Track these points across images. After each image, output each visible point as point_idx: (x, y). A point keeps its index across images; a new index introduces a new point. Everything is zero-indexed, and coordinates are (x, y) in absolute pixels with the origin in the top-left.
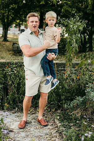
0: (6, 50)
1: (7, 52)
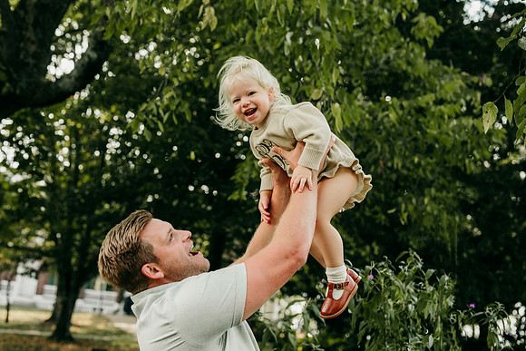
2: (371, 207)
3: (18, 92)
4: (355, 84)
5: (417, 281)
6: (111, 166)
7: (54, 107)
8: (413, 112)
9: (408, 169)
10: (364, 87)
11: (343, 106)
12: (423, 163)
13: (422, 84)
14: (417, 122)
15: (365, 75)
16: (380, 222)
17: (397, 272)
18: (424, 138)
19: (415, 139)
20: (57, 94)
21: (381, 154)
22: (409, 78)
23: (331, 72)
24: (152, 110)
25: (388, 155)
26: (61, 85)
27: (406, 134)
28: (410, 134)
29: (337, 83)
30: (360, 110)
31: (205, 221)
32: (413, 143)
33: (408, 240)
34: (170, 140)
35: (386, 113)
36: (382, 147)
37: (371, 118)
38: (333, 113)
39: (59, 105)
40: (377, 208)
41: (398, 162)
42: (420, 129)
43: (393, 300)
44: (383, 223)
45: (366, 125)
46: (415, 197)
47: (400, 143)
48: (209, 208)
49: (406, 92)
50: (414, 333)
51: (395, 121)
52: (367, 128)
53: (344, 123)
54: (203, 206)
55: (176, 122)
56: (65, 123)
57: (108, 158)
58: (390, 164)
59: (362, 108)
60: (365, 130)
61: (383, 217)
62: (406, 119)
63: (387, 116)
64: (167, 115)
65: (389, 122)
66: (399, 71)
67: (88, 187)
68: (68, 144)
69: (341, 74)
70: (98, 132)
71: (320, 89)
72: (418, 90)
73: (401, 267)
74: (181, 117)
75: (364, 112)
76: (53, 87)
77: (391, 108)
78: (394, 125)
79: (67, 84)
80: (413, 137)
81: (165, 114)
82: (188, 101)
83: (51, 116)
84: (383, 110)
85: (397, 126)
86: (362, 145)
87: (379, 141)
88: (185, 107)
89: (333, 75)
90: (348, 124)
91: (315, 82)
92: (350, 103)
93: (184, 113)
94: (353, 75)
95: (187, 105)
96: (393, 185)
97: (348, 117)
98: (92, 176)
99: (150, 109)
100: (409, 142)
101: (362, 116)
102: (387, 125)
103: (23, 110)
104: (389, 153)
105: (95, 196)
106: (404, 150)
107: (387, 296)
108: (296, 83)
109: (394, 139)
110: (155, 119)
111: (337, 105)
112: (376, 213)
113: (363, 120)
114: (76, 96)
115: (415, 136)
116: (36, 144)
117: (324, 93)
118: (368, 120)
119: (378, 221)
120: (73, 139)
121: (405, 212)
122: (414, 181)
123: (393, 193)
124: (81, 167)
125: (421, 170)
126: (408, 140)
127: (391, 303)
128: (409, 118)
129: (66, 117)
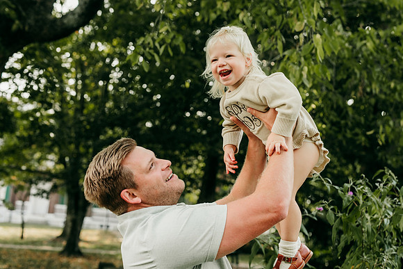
2: (351, 129)
3: (27, 28)
4: (335, 16)
5: (393, 197)
6: (113, 95)
7: (61, 41)
8: (389, 40)
9: (385, 94)
10: (343, 18)
11: (324, 36)
12: (399, 87)
13: (397, 15)
14: (393, 50)
15: (344, 8)
16: (361, 144)
17: (374, 189)
18: (400, 64)
19: (392, 66)
20: (62, 30)
21: (360, 81)
22: (386, 9)
23: (313, 5)
24: (149, 44)
25: (366, 81)
26: (65, 21)
27: (382, 62)
28: (387, 62)
29: (318, 15)
30: (340, 40)
31: (200, 144)
32: (390, 70)
33: (386, 159)
34: (167, 70)
35: (364, 42)
36: (361, 74)
37: (351, 47)
38: (315, 43)
39: (65, 39)
40: (357, 130)
41: (376, 88)
42: (397, 57)
43: (370, 215)
44: (363, 144)
45: (346, 54)
46: (392, 119)
47: (378, 69)
48: (204, 132)
49: (383, 22)
50: (390, 244)
51: (372, 50)
52: (347, 56)
53: (325, 52)
54: (199, 131)
55: (171, 53)
56: (71, 56)
57: (111, 88)
58: (368, 90)
59: (342, 37)
60: (344, 58)
61: (363, 139)
62: (383, 47)
63: (365, 44)
64: (163, 48)
65: (367, 50)
66: (376, 4)
67: (93, 115)
68: (74, 76)
69: (321, 8)
70: (101, 64)
71: (302, 21)
72: (394, 20)
73: (377, 184)
74: (176, 49)
75: (343, 42)
76: (59, 23)
77: (368, 38)
78: (371, 54)
79: (72, 21)
80: (389, 64)
81: (161, 46)
82: (182, 34)
83: (58, 50)
84: (361, 40)
85: (375, 54)
86: (342, 73)
87: (358, 69)
88: (179, 41)
89: (315, 9)
90: (329, 54)
91: (298, 15)
92: (331, 33)
93: (178, 46)
94: (334, 7)
95: (181, 38)
96: (372, 109)
97: (329, 47)
98: (96, 104)
99: (146, 42)
100: (386, 69)
101: (342, 45)
102: (365, 54)
103: (32, 45)
104: (368, 79)
105: (99, 122)
106: (381, 76)
107: (364, 211)
108: (281, 16)
109: (372, 66)
110: (152, 51)
111: (318, 36)
112: (357, 135)
113: (343, 49)
114: (81, 31)
115: (391, 63)
116: (44, 76)
117: (306, 25)
118: (348, 49)
119: (358, 142)
120: (79, 70)
121: (383, 133)
122: (392, 104)
123: (372, 116)
124: (86, 96)
125: (397, 94)
126: (385, 66)
127: (369, 218)
128: (386, 46)
129: (71, 51)
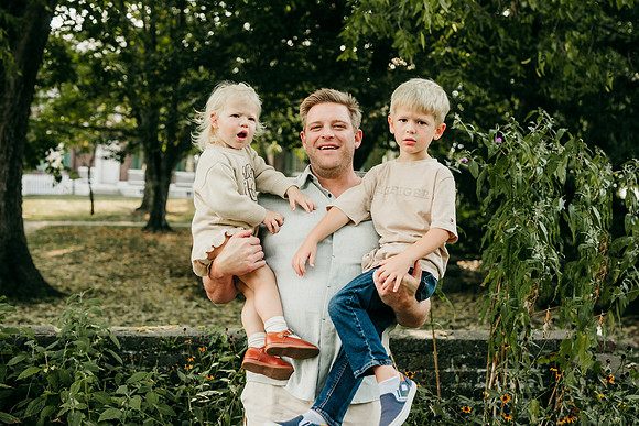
0: (163, 272)
1: (168, 281)
2: (503, 58)
16: (515, 74)
17: (525, 133)
40: (511, 58)
43: (521, 163)
44: (518, 75)
58: (524, 4)
61: (519, 68)
73: (530, 128)
96: (530, 29)
107: (514, 160)
112: (510, 63)
121: (542, 62)
123: (529, 39)
125: (560, 10)
127: (520, 168)
